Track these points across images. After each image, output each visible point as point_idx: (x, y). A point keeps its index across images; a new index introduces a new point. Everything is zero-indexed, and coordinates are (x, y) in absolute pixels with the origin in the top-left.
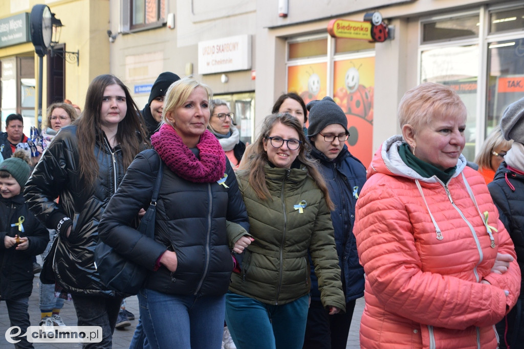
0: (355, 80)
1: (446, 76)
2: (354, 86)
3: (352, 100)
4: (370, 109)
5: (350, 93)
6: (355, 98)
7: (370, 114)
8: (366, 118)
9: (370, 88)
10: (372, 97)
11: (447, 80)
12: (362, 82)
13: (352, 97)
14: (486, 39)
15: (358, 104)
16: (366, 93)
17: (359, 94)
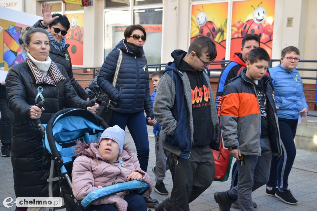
0: (75, 23)
1: (116, 24)
2: (75, 26)
3: (73, 33)
4: (82, 37)
5: (73, 29)
6: (75, 32)
7: (82, 39)
8: (80, 41)
9: (82, 27)
10: (83, 32)
11: (117, 25)
12: (78, 25)
13: (73, 31)
14: (133, 8)
15: (76, 34)
16: (80, 30)
17: (77, 30)
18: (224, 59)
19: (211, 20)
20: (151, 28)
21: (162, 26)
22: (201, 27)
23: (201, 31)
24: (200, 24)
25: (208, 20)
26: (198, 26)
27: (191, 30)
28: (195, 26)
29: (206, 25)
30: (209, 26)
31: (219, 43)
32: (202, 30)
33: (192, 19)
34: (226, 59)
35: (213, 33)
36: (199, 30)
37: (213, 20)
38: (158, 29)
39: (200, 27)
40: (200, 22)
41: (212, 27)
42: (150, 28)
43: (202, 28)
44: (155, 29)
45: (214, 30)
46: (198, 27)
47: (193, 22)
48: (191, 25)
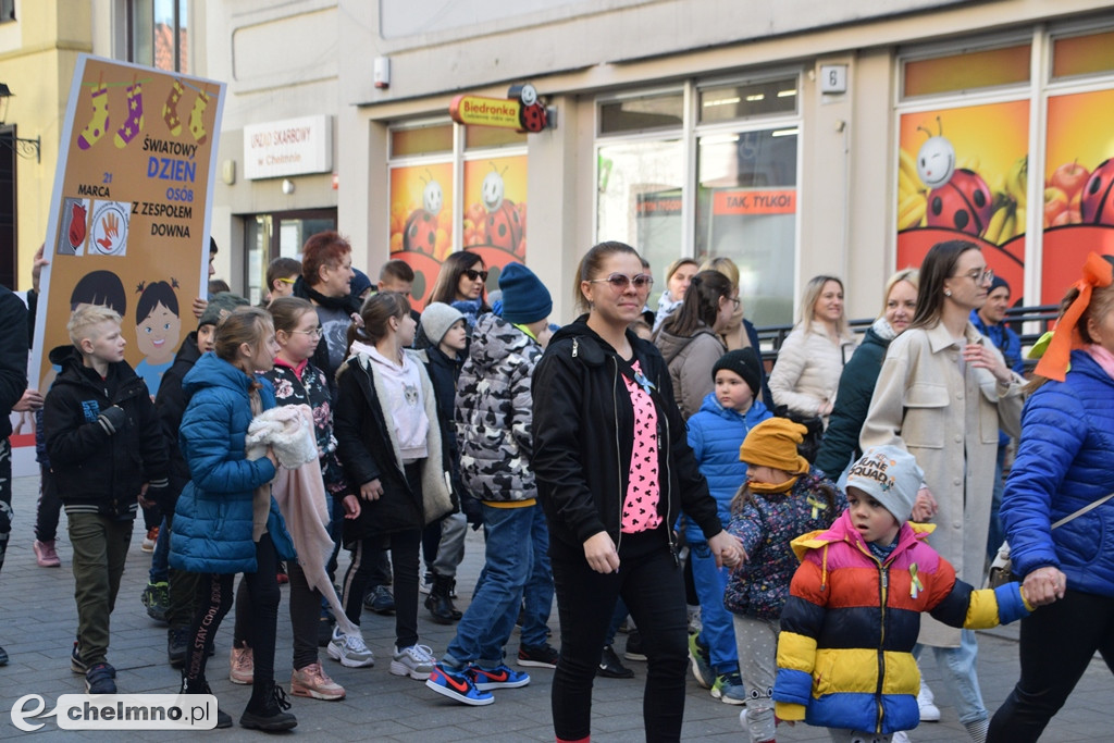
0: (498, 192)
2: (496, 201)
3: (492, 224)
4: (520, 239)
5: (490, 213)
6: (498, 221)
7: (521, 246)
8: (515, 252)
9: (521, 204)
10: (524, 219)
12: (509, 196)
13: (493, 219)
14: (694, 131)
15: (502, 230)
16: (515, 213)
17: (503, 214)
18: (1020, 302)
19: (970, 167)
20: (759, 201)
21: (795, 192)
22: (933, 191)
23: (935, 208)
24: (929, 182)
25: (959, 165)
26: (924, 186)
27: (899, 203)
28: (911, 187)
29: (952, 184)
30: (963, 186)
31: (1001, 248)
32: (937, 203)
33: (902, 165)
34: (1027, 304)
35: (978, 210)
36: (929, 200)
37: (978, 164)
38: (783, 201)
39: (929, 191)
40: (929, 173)
41: (974, 188)
42: (756, 198)
43: (939, 194)
44: (773, 201)
45: (980, 198)
46: (924, 192)
47: (903, 175)
48: (899, 185)
